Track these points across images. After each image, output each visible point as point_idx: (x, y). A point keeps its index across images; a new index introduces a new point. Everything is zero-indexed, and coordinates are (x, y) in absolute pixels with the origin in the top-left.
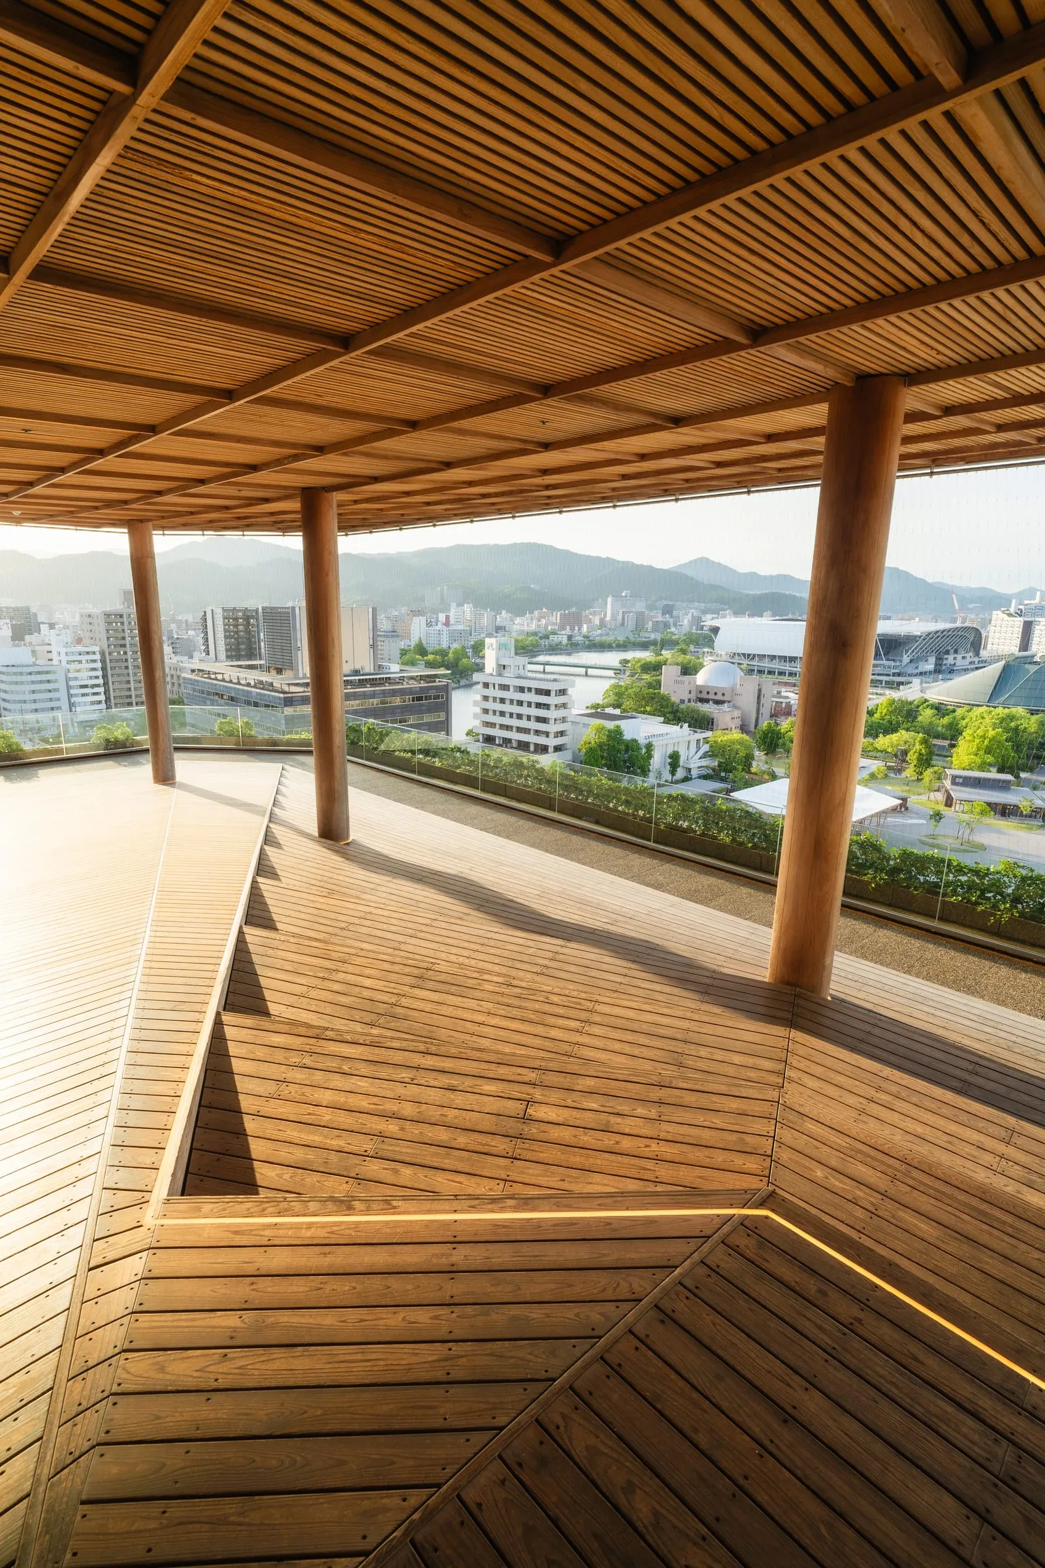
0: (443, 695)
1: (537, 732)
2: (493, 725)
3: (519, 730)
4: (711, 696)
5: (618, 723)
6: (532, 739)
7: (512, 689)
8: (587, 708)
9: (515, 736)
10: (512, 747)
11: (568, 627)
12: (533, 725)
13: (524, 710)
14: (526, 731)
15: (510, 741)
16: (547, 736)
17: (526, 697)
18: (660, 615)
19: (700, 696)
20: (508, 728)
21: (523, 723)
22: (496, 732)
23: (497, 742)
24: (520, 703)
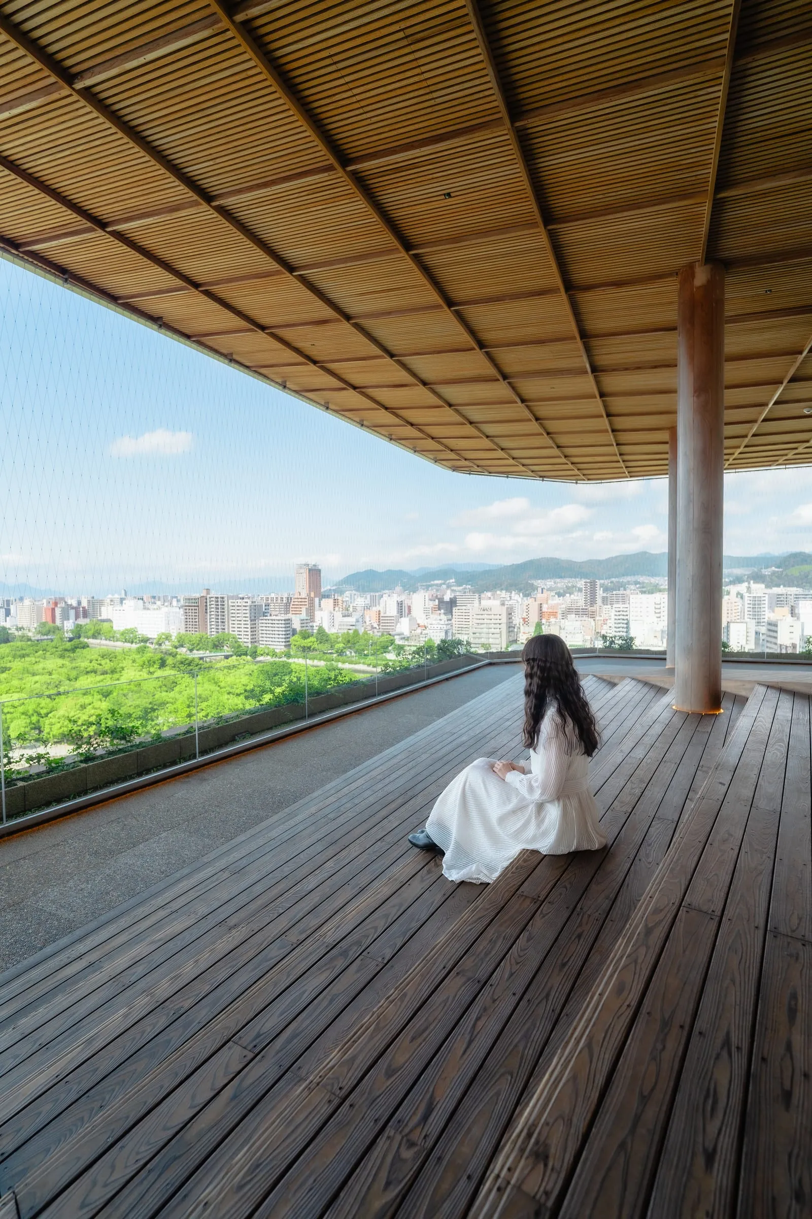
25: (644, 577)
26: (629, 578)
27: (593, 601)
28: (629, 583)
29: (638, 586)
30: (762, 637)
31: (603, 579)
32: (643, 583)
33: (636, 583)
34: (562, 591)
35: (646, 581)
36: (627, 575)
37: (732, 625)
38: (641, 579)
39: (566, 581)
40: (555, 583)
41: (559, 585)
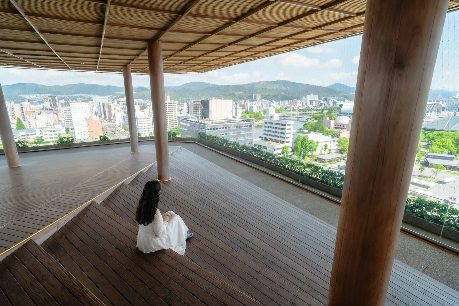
0: (252, 125)
1: (281, 137)
2: (267, 135)
3: (276, 136)
4: (339, 127)
5: (307, 134)
6: (279, 139)
7: (274, 124)
8: (298, 130)
9: (274, 138)
10: (273, 141)
11: (293, 105)
12: (280, 135)
13: (277, 130)
14: (278, 137)
15: (273, 139)
16: (284, 138)
17: (278, 126)
18: (323, 101)
19: (335, 126)
20: (272, 136)
21: (277, 134)
22: (268, 137)
23: (269, 140)
24: (276, 128)
25: (84, 94)
26: (77, 95)
27: (55, 105)
28: (77, 97)
29: (82, 98)
30: (125, 118)
31: (64, 95)
32: (85, 97)
33: (81, 97)
34: (41, 100)
35: (86, 96)
36: (77, 93)
37: (116, 114)
38: (83, 95)
39: (43, 95)
40: (36, 96)
41: (39, 98)
